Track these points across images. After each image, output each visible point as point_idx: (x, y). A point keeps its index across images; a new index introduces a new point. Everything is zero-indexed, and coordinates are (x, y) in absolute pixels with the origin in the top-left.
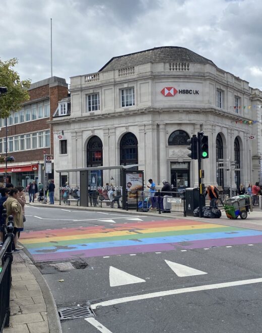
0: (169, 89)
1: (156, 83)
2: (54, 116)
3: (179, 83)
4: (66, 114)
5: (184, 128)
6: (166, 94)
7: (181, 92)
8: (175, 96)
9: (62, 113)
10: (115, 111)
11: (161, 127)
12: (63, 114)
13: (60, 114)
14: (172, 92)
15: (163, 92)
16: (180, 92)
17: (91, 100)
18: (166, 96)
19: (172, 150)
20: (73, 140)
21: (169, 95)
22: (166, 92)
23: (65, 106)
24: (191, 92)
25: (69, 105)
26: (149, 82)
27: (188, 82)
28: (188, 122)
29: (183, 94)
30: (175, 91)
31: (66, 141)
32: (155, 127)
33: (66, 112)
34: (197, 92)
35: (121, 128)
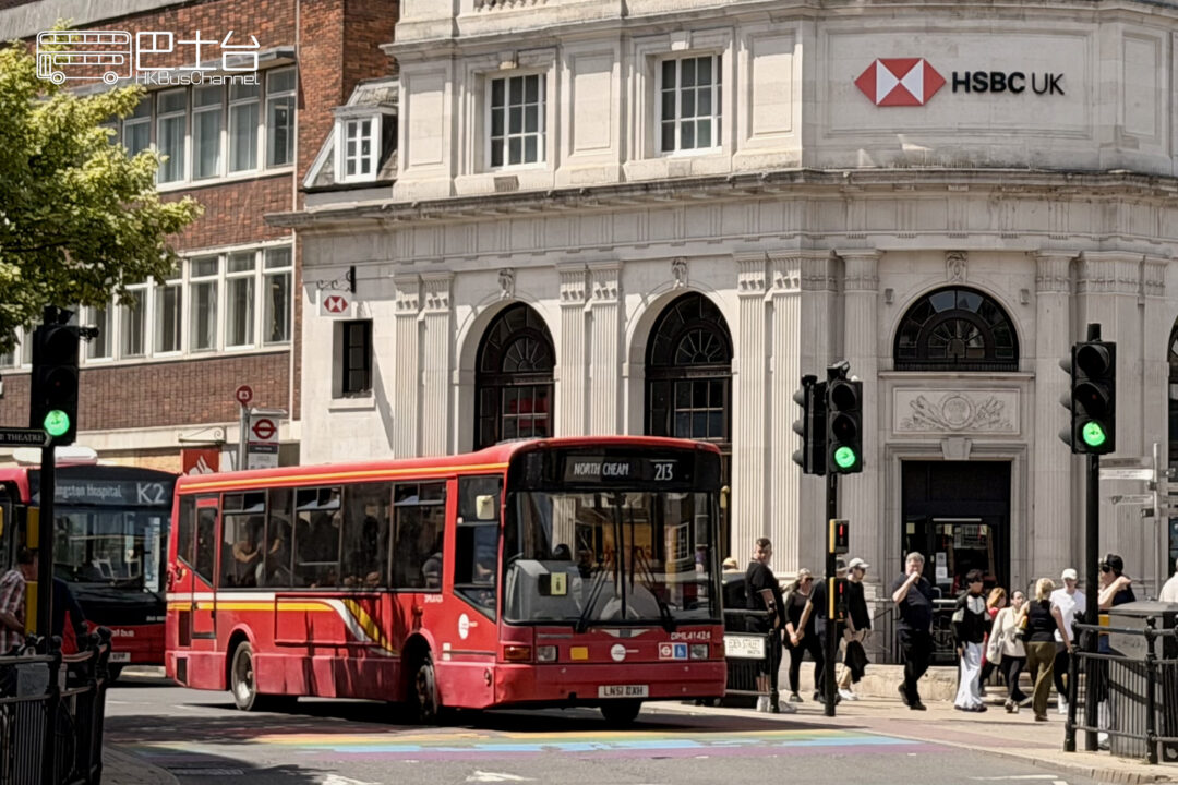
0: (900, 67)
1: (831, 33)
2: (308, 184)
3: (954, 38)
4: (372, 177)
5: (978, 276)
6: (882, 92)
7: (966, 83)
8: (934, 104)
9: (351, 169)
10: (622, 175)
11: (853, 268)
12: (359, 177)
13: (340, 177)
14: (914, 82)
15: (866, 82)
16: (956, 83)
17: (507, 108)
18: (885, 104)
19: (913, 395)
20: (406, 323)
21: (900, 98)
22: (886, 82)
23: (367, 130)
24: (1017, 83)
25: (390, 127)
26: (793, 33)
27: (1001, 31)
28: (1000, 244)
29: (974, 95)
30: (933, 81)
31: (366, 326)
32: (824, 268)
33: (374, 165)
34: (1052, 84)
35: (653, 267)
